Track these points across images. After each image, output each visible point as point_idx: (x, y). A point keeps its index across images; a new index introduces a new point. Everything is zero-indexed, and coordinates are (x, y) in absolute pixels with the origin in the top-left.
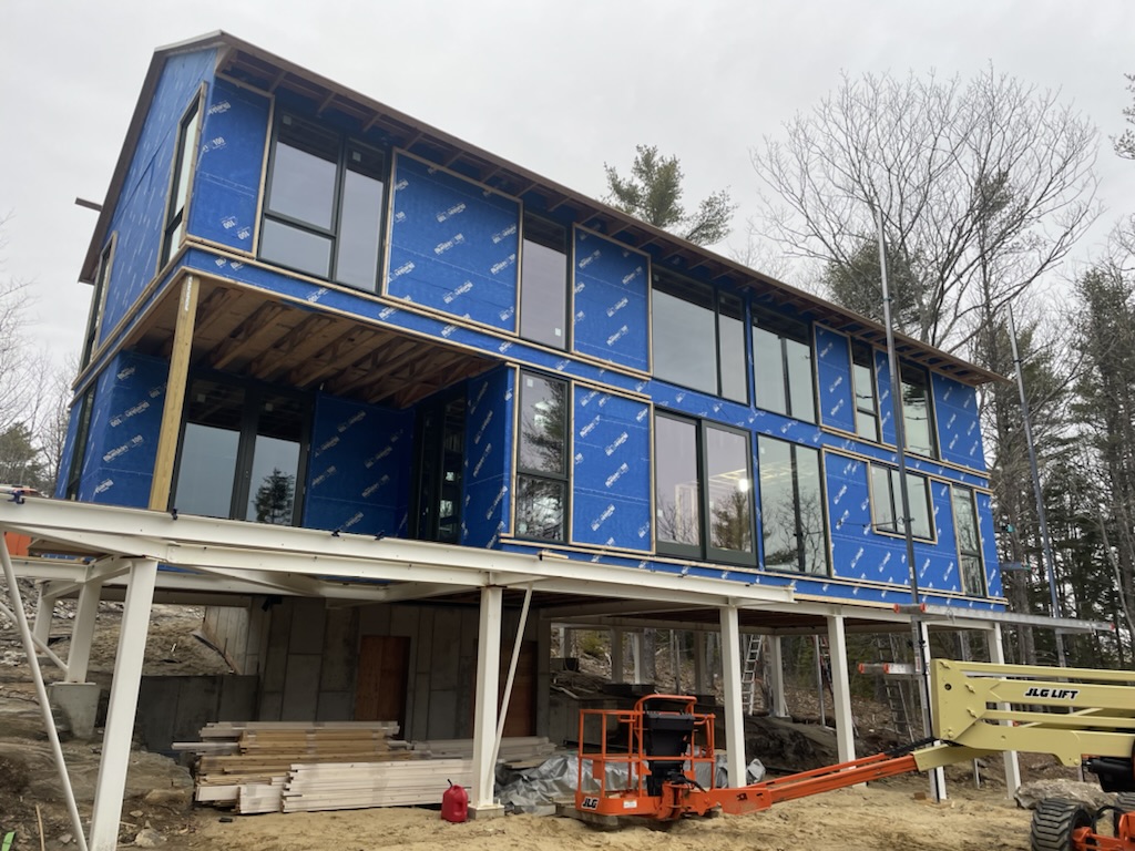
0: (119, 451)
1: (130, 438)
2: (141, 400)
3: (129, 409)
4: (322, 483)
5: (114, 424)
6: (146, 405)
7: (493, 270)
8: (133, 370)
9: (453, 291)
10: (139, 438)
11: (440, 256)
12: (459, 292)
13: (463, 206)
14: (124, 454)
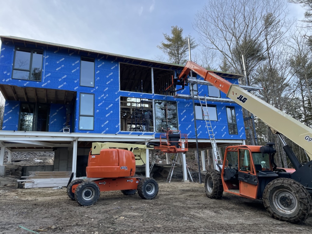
0: (6, 120)
1: (9, 117)
2: (10, 110)
3: (8, 112)
4: (53, 123)
5: (5, 115)
6: (12, 111)
7: (72, 72)
8: (8, 104)
9: (61, 78)
10: (11, 117)
11: (58, 71)
12: (63, 78)
13: (64, 59)
14: (8, 121)
